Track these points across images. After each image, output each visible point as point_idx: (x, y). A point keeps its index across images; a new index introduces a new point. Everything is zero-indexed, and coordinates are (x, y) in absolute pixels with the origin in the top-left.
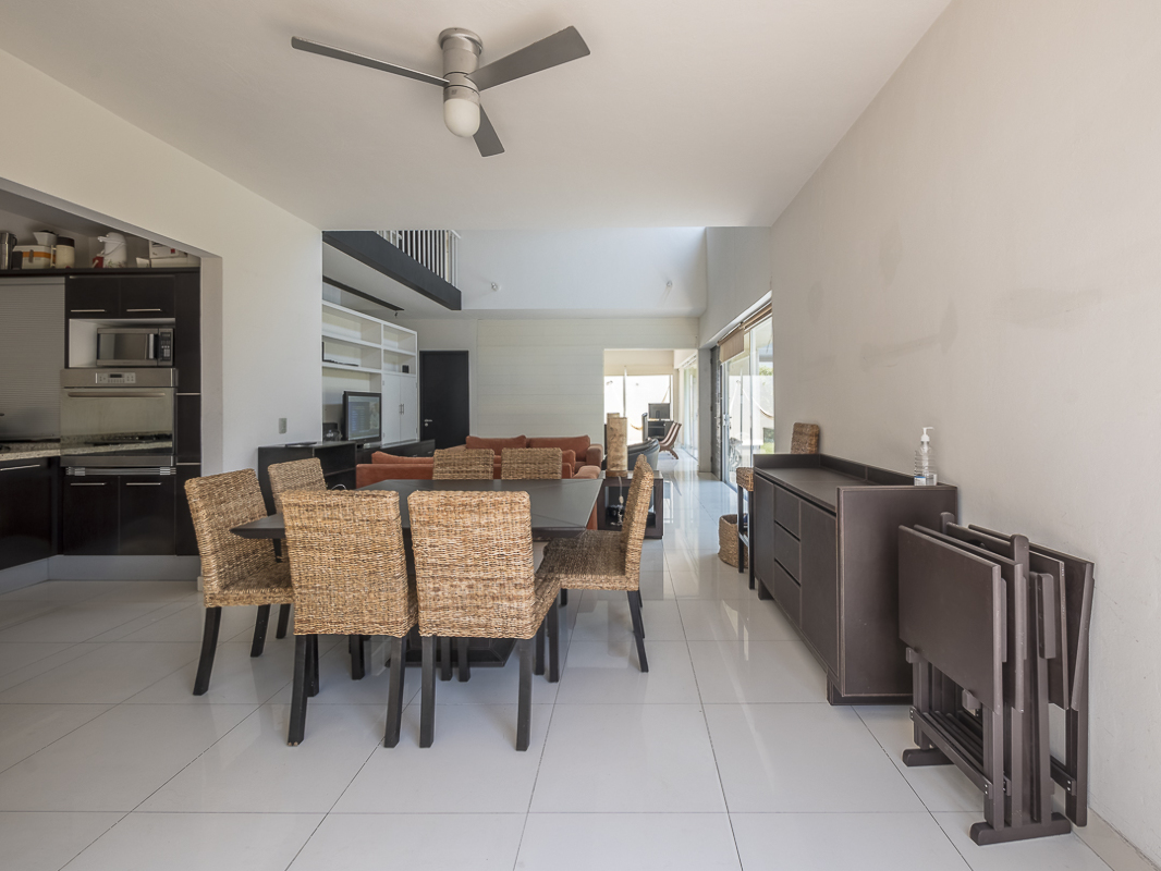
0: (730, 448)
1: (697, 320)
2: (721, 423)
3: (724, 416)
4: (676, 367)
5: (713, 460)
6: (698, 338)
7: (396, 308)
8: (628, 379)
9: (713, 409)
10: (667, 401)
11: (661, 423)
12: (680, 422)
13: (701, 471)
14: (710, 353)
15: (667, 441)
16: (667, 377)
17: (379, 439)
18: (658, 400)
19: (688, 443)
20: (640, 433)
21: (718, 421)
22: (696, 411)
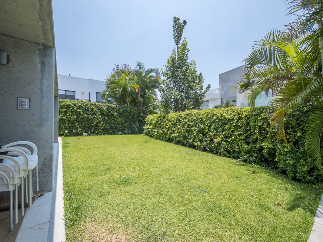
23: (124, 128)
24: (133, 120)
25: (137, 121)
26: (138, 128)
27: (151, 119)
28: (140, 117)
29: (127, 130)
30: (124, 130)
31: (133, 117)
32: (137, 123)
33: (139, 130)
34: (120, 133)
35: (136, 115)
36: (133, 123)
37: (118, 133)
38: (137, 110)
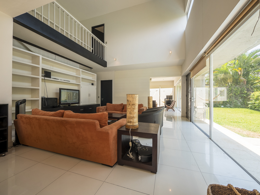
0: (194, 110)
1: (181, 65)
2: (191, 101)
3: (192, 98)
4: (174, 86)
5: (187, 113)
6: (182, 72)
7: (91, 68)
8: (161, 89)
9: (187, 96)
10: (172, 95)
11: (170, 101)
12: (176, 101)
13: (182, 116)
14: (186, 77)
15: (171, 106)
16: (172, 88)
17: (79, 103)
18: (169, 94)
19: (178, 107)
20: (164, 103)
21: (190, 100)
22: (181, 97)
23: (226, 103)
24: (235, 97)
25: (240, 98)
26: (241, 103)
27: (258, 95)
28: (243, 94)
29: (229, 105)
30: (226, 104)
31: (235, 94)
32: (240, 99)
33: (242, 105)
34: (223, 106)
35: (239, 92)
36: (235, 99)
37: (221, 106)
38: (239, 88)
